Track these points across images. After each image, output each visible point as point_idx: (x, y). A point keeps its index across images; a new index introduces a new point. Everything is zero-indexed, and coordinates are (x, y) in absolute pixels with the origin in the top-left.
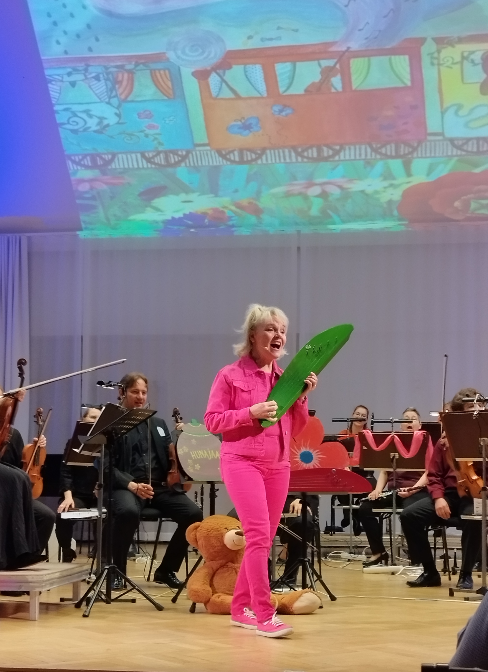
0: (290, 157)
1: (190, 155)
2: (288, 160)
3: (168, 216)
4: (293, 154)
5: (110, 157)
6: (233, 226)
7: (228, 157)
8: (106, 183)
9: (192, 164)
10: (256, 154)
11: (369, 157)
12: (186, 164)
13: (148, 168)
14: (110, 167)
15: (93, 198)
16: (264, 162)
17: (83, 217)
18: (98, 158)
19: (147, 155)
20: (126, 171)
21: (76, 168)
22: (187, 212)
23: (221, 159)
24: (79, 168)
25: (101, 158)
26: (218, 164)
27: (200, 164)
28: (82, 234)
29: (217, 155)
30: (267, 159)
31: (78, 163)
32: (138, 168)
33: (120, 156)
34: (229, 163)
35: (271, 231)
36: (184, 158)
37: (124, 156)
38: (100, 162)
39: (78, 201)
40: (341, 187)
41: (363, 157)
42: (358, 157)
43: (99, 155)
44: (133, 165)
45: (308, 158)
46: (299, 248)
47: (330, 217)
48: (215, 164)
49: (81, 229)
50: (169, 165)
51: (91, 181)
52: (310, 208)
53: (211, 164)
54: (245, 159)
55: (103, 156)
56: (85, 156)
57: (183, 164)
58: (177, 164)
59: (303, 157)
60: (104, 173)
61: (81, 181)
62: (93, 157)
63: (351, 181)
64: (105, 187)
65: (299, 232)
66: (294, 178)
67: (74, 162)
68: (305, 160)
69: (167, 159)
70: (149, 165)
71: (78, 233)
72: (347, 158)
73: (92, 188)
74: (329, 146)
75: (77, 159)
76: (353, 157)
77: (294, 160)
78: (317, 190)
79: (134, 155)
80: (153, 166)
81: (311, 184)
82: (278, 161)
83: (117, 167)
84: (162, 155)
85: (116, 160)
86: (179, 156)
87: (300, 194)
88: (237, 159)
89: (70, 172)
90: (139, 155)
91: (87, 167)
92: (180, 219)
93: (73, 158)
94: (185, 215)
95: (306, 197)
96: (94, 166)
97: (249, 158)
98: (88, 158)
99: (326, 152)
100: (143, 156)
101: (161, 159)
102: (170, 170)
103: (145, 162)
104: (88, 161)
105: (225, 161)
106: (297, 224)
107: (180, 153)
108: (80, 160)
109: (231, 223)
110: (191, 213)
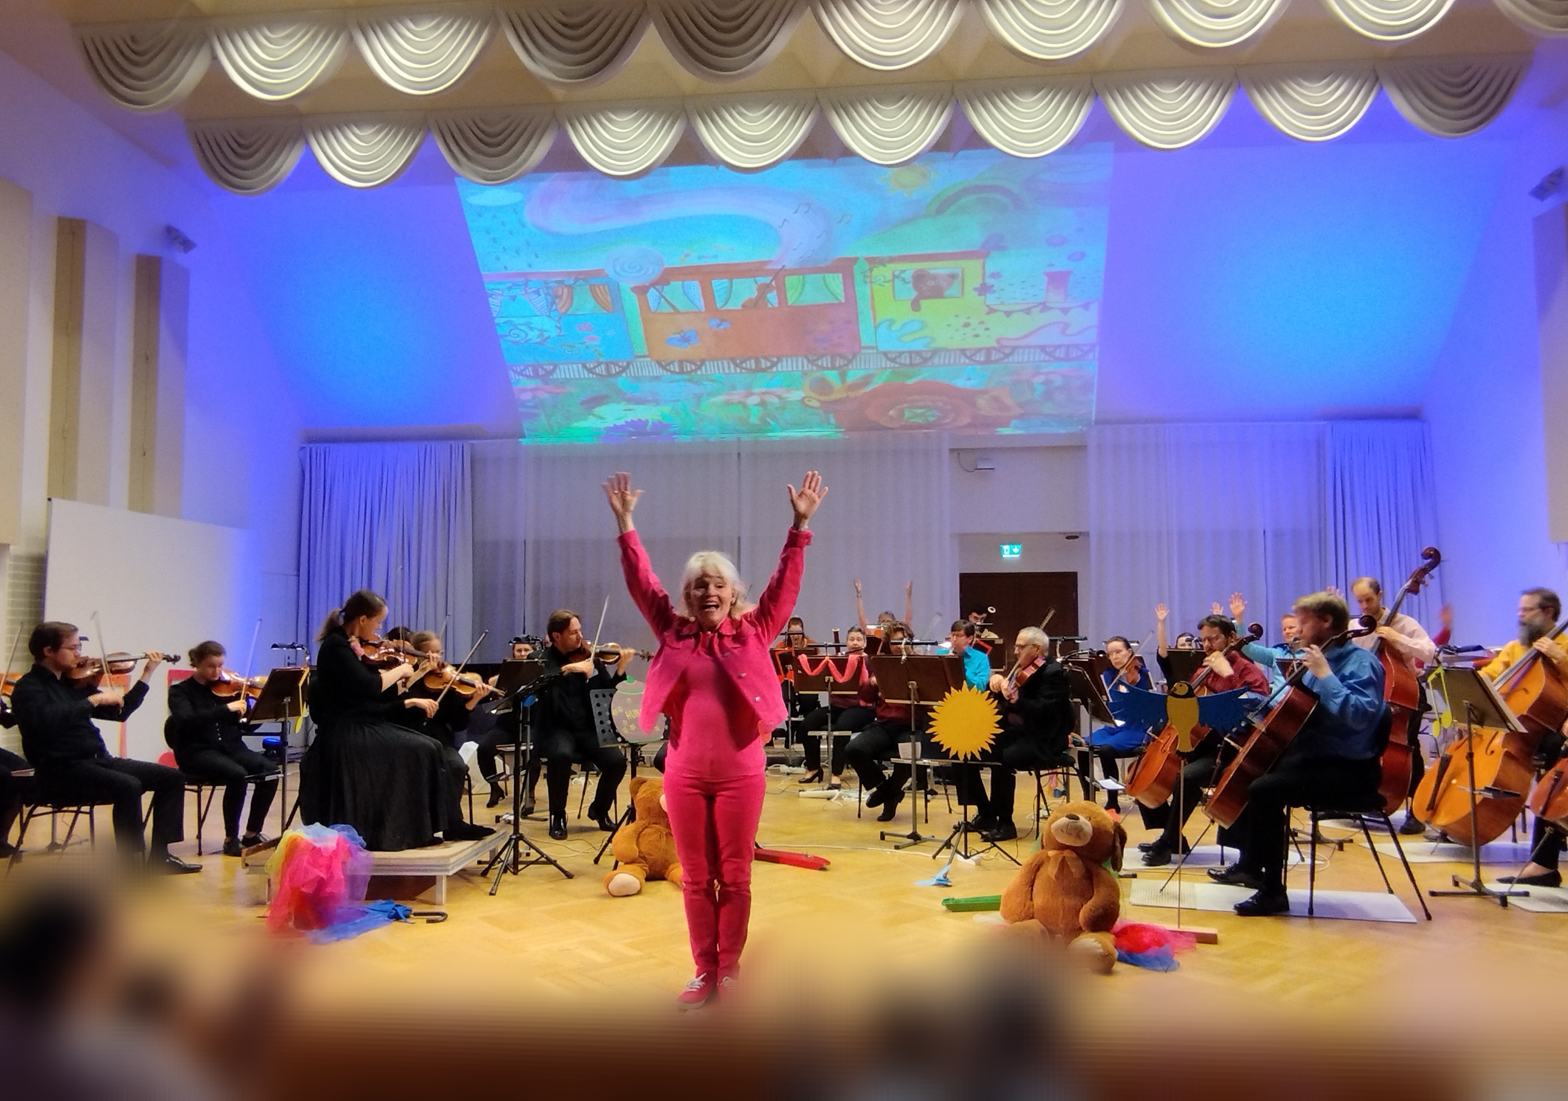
0: (729, 368)
1: (631, 366)
2: (727, 371)
3: (610, 423)
4: (732, 366)
5: (552, 367)
6: (675, 433)
7: (668, 368)
8: (549, 393)
9: (633, 374)
10: (696, 365)
11: (806, 368)
12: (626, 374)
13: (590, 378)
14: (551, 377)
15: (535, 407)
16: (704, 373)
17: (526, 425)
18: (540, 369)
19: (588, 366)
20: (568, 380)
21: (517, 378)
22: (629, 420)
23: (661, 370)
24: (521, 377)
25: (542, 368)
26: (659, 374)
27: (640, 374)
28: (524, 441)
29: (657, 366)
30: (706, 371)
31: (520, 373)
32: (580, 378)
33: (561, 366)
34: (669, 373)
35: (712, 439)
36: (624, 369)
37: (566, 367)
38: (541, 372)
39: (521, 410)
40: (779, 397)
41: (800, 368)
42: (795, 369)
43: (541, 366)
44: (574, 376)
45: (745, 369)
46: (739, 454)
47: (769, 424)
48: (655, 374)
49: (523, 436)
50: (609, 375)
51: (533, 390)
52: (749, 417)
53: (652, 374)
54: (685, 370)
55: (545, 367)
56: (526, 367)
57: (624, 375)
58: (618, 374)
59: (742, 368)
60: (546, 382)
61: (524, 390)
62: (535, 368)
63: (788, 391)
64: (547, 396)
65: (739, 439)
66: (733, 388)
67: (515, 372)
68: (744, 371)
69: (608, 369)
70: (591, 375)
71: (520, 440)
72: (785, 369)
73: (534, 397)
74: (766, 358)
75: (519, 370)
76: (790, 369)
77: (733, 371)
78: (755, 400)
79: (575, 366)
80: (594, 376)
81: (750, 394)
82: (717, 371)
83: (559, 377)
84: (603, 366)
85: (558, 371)
86: (620, 366)
87: (739, 403)
88: (677, 370)
89: (512, 381)
90: (580, 366)
91: (528, 377)
92: (622, 426)
93: (515, 368)
94: (626, 422)
95: (745, 406)
96: (536, 375)
97: (689, 369)
98: (530, 368)
99: (764, 364)
100: (584, 366)
101: (601, 370)
102: (612, 380)
103: (586, 372)
104: (529, 371)
105: (665, 372)
106: (738, 431)
107: (621, 364)
108: (522, 371)
109: (672, 430)
110: (632, 421)
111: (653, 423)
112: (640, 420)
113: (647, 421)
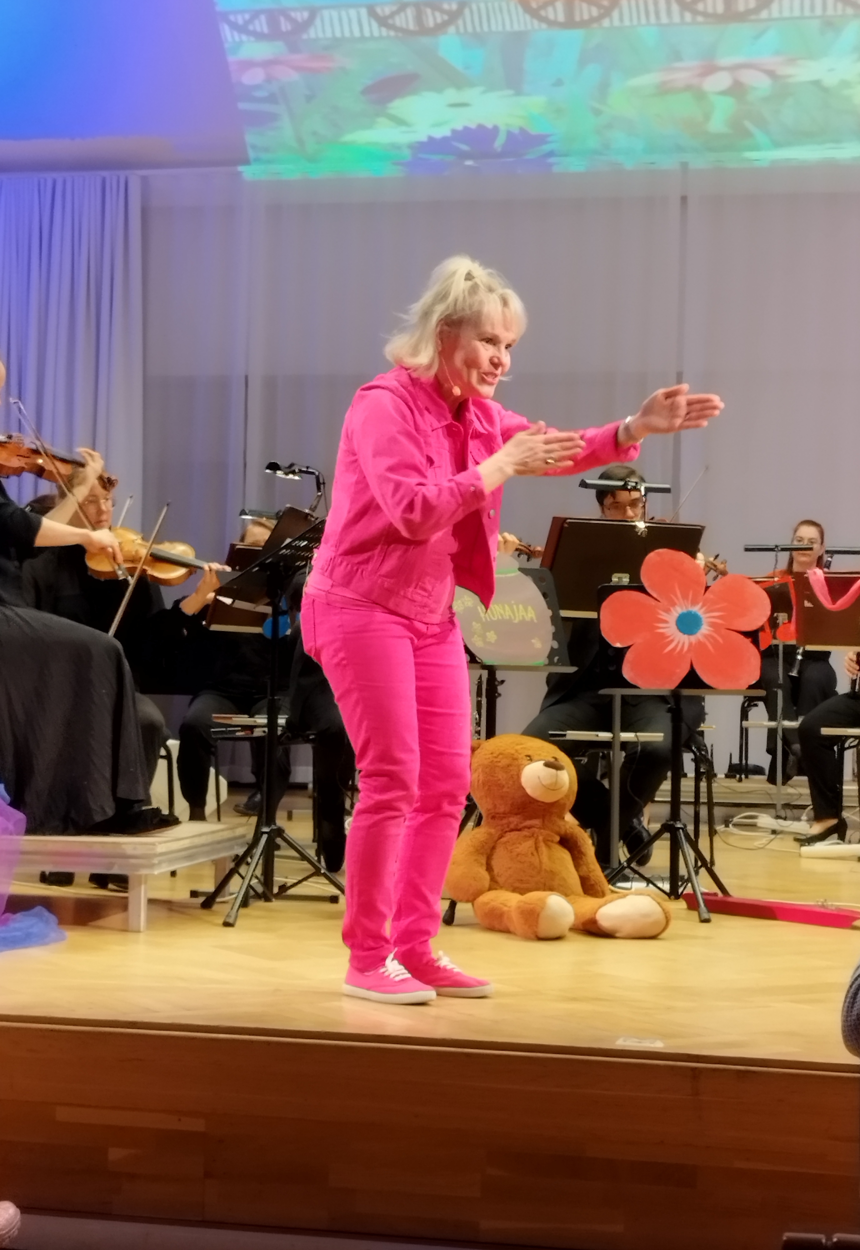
0: (669, 13)
1: (467, 11)
2: (664, 20)
3: (421, 134)
4: (675, 8)
5: (306, 15)
6: (551, 154)
7: (543, 13)
8: (298, 69)
9: (470, 29)
10: (599, 6)
11: (830, 12)
12: (457, 29)
13: (381, 38)
14: (305, 36)
15: (272, 99)
16: (616, 23)
17: (252, 138)
18: (282, 20)
19: (379, 10)
20: (336, 43)
21: (237, 38)
22: (459, 127)
23: (528, 17)
24: (244, 38)
25: (288, 18)
26: (522, 28)
27: (485, 28)
28: (249, 172)
29: (520, 10)
30: (621, 19)
31: (242, 29)
32: (363, 38)
33: (326, 13)
34: (544, 26)
35: (629, 165)
36: (454, 17)
37: (334, 14)
38: (285, 26)
39: (243, 106)
40: (771, 74)
41: (819, 11)
42: (807, 13)
43: (285, 12)
44: (351, 31)
45: (705, 14)
46: (684, 199)
47: (748, 134)
48: (516, 28)
49: (246, 161)
50: (423, 30)
51: (267, 64)
52: (707, 117)
53: (508, 28)
54: (577, 18)
55: (293, 14)
56: (256, 15)
57: (452, 29)
58: (440, 28)
59: (695, 13)
60: (293, 48)
61: (248, 65)
62: (273, 16)
63: (792, 61)
64: (294, 76)
65: (684, 166)
66: (677, 56)
67: (234, 26)
68: (700, 19)
69: (419, 18)
70: (384, 31)
71: (241, 168)
72: (786, 14)
73: (269, 79)
75: (240, 21)
76: (797, 13)
77: (676, 19)
78: (722, 81)
79: (353, 12)
80: (392, 33)
81: (710, 69)
82: (643, 20)
83: (321, 35)
84: (410, 12)
85: (318, 22)
86: (443, 11)
87: (688, 88)
88: (561, 18)
89: (227, 46)
90: (364, 12)
91: (259, 36)
92: (445, 139)
93: (232, 18)
94: (454, 132)
95: (700, 95)
96: (274, 34)
97: (586, 17)
98: (263, 18)
99: (743, 2)
100: (372, 13)
101: (407, 20)
102: (425, 41)
103: (375, 25)
104: (261, 25)
105: (536, 22)
107: (446, 6)
108: (247, 23)
109: (546, 148)
110: (466, 129)
111: (510, 135)
112: (481, 127)
113: (495, 130)
